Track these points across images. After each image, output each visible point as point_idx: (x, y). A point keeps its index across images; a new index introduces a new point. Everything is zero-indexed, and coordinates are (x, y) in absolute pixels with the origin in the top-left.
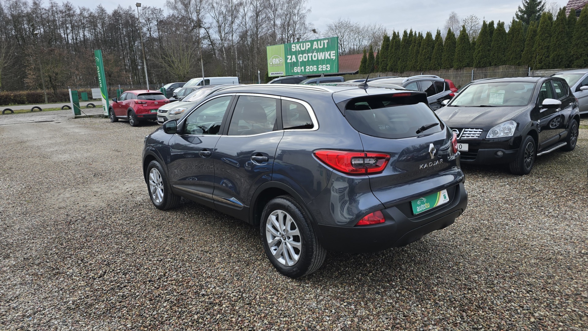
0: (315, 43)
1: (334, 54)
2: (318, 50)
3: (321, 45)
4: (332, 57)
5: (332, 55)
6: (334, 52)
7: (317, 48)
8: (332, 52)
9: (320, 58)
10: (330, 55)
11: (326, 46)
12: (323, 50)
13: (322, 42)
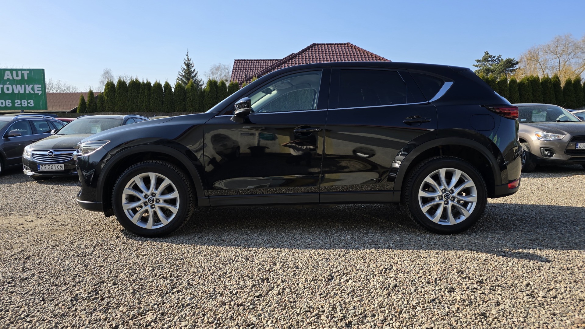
0: (7, 72)
1: (40, 89)
2: (14, 82)
3: (17, 76)
4: (36, 92)
5: (36, 89)
6: (40, 86)
7: (11, 78)
8: (36, 86)
9: (16, 91)
10: (33, 89)
11: (26, 78)
12: (21, 82)
13: (19, 73)
